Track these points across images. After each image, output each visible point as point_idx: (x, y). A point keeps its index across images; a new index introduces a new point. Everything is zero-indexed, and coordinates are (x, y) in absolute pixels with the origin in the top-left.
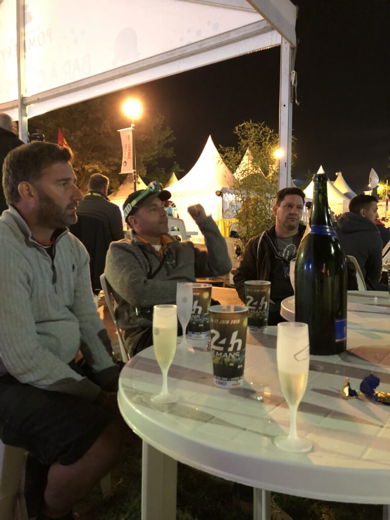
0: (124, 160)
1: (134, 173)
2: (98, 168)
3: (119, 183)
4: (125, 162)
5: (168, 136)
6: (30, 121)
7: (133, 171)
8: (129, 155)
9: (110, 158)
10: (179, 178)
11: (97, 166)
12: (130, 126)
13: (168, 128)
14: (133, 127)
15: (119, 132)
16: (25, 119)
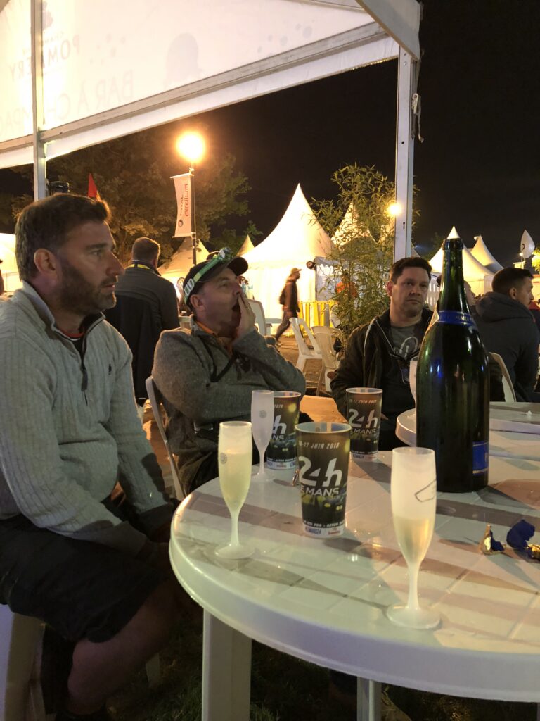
0: (179, 218)
1: (194, 236)
2: (143, 230)
3: (172, 250)
4: (181, 221)
5: (240, 184)
6: (49, 164)
7: (192, 233)
8: (187, 211)
9: (161, 216)
10: (256, 243)
11: (142, 226)
12: (188, 172)
13: (240, 173)
14: (192, 172)
15: (173, 179)
16: (43, 162)
